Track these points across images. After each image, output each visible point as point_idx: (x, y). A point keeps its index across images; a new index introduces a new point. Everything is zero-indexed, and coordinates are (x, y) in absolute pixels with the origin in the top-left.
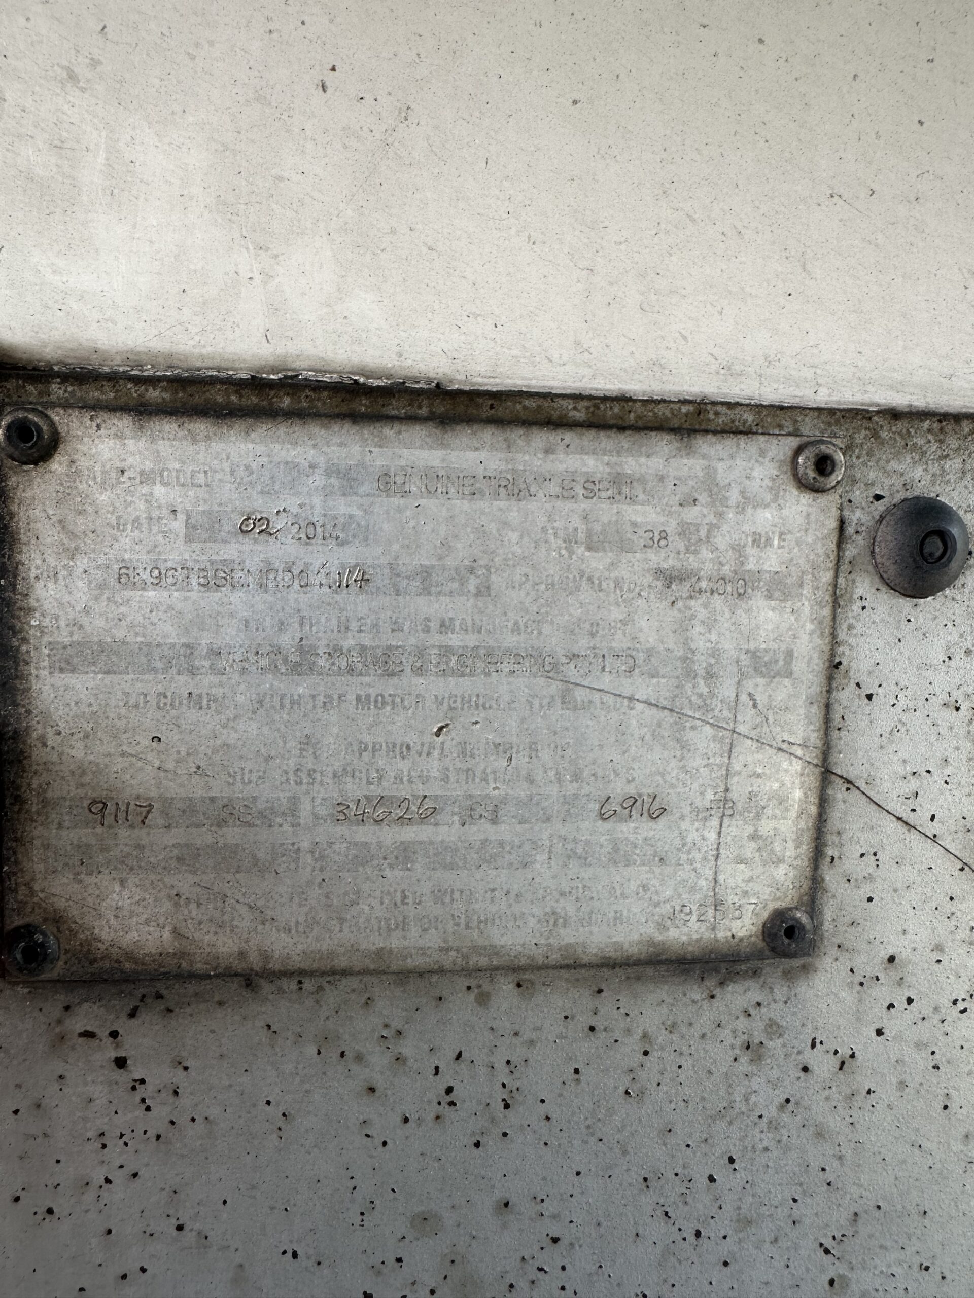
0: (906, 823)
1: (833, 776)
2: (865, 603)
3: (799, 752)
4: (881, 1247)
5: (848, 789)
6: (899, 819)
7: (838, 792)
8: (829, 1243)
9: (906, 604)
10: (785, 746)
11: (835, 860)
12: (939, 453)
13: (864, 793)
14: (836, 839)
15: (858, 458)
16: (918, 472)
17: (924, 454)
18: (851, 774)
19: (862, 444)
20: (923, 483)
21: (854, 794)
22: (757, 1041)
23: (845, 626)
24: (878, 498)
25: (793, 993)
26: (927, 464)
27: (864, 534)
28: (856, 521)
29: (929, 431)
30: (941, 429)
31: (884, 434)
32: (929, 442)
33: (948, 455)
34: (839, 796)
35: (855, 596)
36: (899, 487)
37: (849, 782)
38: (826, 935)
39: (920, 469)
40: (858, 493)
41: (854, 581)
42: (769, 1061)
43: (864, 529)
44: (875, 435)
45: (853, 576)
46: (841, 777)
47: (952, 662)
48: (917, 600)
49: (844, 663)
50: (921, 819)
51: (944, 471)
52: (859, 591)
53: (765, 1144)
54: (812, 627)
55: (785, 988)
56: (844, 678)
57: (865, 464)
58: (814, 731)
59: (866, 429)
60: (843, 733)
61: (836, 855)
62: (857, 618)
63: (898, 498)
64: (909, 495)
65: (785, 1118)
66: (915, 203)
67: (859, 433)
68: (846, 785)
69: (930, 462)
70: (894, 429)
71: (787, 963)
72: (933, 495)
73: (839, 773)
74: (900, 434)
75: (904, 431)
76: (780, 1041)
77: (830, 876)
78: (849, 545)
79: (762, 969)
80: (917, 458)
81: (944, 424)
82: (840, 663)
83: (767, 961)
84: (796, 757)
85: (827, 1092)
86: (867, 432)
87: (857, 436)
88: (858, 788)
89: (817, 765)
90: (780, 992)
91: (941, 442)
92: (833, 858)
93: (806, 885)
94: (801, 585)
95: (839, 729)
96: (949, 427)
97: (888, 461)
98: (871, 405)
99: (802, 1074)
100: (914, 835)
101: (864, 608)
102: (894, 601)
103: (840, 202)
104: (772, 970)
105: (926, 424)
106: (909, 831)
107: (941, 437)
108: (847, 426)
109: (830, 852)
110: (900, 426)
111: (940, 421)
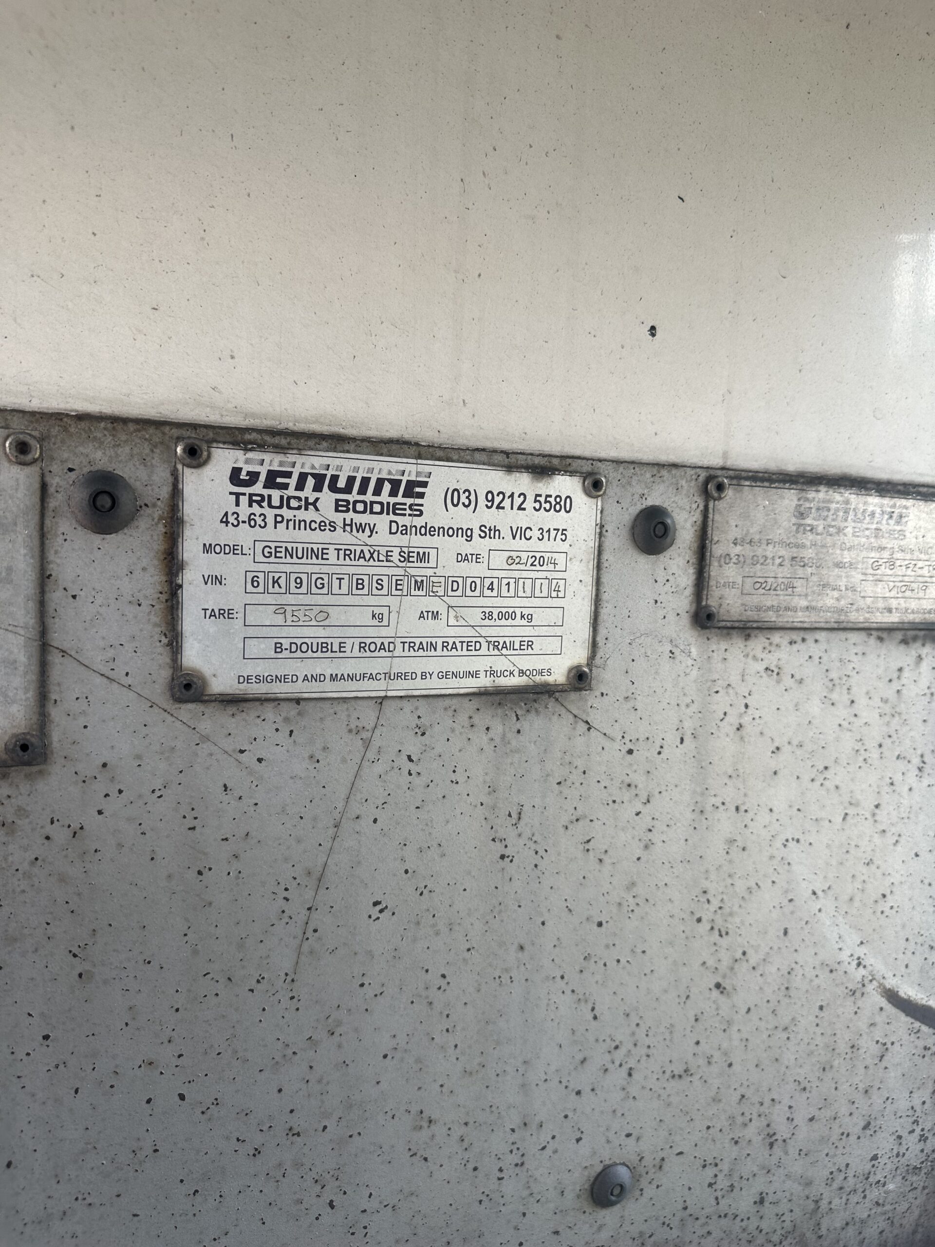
0: (108, 678)
1: (52, 648)
2: (65, 537)
3: (22, 632)
4: (114, 951)
5: (63, 656)
6: (102, 675)
7: (55, 658)
8: (75, 950)
9: (97, 539)
10: (10, 628)
11: (58, 702)
12: (113, 443)
13: (75, 659)
14: (57, 688)
15: (54, 444)
16: (99, 454)
17: (102, 443)
18: (65, 646)
19: (56, 436)
20: (102, 461)
21: (67, 660)
22: (10, 821)
23: (52, 552)
24: (71, 470)
25: (34, 789)
26: (105, 450)
27: (62, 493)
28: (55, 485)
29: (105, 429)
30: (114, 428)
31: (72, 430)
32: (105, 435)
33: (120, 445)
34: (57, 661)
35: (59, 533)
36: (85, 463)
37: (63, 651)
38: (55, 750)
39: (100, 453)
40: (55, 467)
41: (57, 523)
42: (20, 833)
43: (62, 489)
44: (66, 429)
45: (56, 519)
46: (58, 648)
47: (133, 576)
48: (105, 536)
49: (54, 575)
50: (119, 674)
51: (117, 454)
52: (61, 530)
53: (22, 887)
54: (25, 551)
55: (28, 786)
56: (55, 585)
57: (59, 448)
58: (31, 618)
59: (59, 426)
60: (57, 620)
61: (58, 699)
62: (62, 546)
63: (86, 470)
64: (92, 469)
65: (36, 870)
66: (94, 284)
67: (54, 428)
68: (62, 654)
69: (107, 449)
70: (79, 427)
71: (27, 769)
72: (110, 469)
73: (55, 646)
74: (84, 430)
75: (87, 428)
76: (27, 821)
77: (55, 713)
78: (51, 500)
79: (9, 774)
80: (97, 445)
81: (115, 424)
82: (50, 575)
83: (13, 768)
84: (20, 635)
85: (64, 853)
86: (60, 428)
87: (52, 430)
88: (71, 656)
89: (36, 640)
90: (24, 787)
91: (114, 436)
92: (56, 701)
93: (35, 718)
94: (15, 524)
95: (53, 618)
96: (119, 426)
97: (76, 447)
98: (72, 411)
99: (46, 841)
100: (115, 686)
101: (65, 540)
102: (88, 536)
103: (38, 280)
104: (17, 775)
105: (103, 425)
106: (111, 682)
107: (114, 433)
108: (44, 423)
109: (53, 696)
110: (83, 424)
111: (112, 423)
